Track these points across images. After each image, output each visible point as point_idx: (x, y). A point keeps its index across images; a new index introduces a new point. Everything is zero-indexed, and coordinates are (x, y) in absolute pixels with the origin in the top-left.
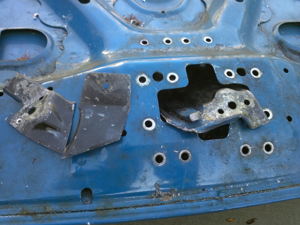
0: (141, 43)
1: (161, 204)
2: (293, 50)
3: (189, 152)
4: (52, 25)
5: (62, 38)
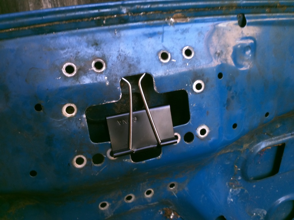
3: (161, 60)
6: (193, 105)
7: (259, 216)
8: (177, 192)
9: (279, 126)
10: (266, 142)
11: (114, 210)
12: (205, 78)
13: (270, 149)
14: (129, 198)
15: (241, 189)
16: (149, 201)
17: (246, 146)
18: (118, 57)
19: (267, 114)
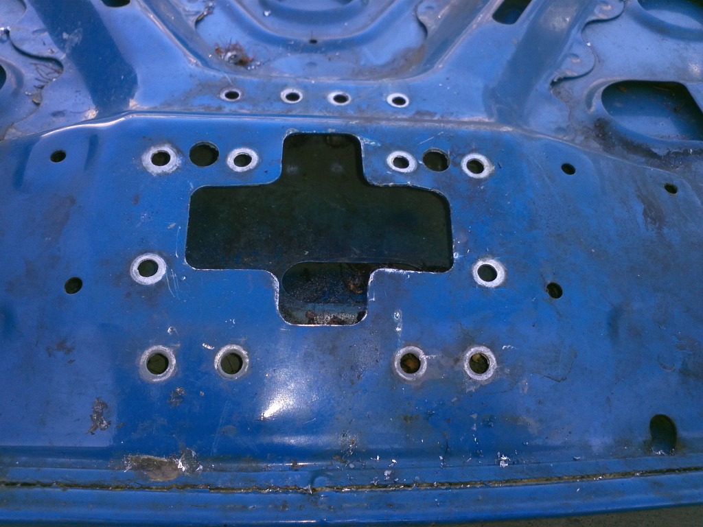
0: (223, 96)
1: (142, 488)
2: (632, 143)
3: (244, 353)
4: (35, 53)
5: (45, 80)
6: (176, 227)
12: (122, 288)
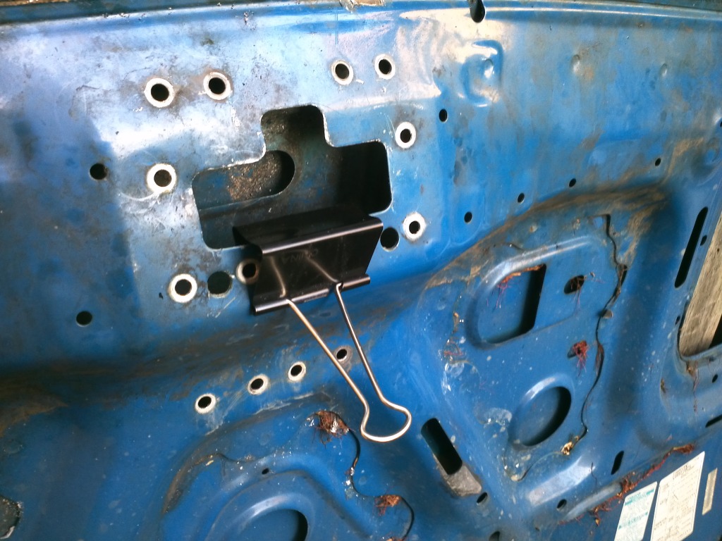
3: (336, 80)
6: (396, 173)
7: (497, 423)
8: (349, 368)
9: (535, 228)
10: (512, 261)
11: (226, 414)
12: (417, 118)
13: (518, 277)
14: (258, 384)
15: (465, 365)
16: (296, 389)
17: (475, 271)
18: (253, 70)
19: (521, 198)
